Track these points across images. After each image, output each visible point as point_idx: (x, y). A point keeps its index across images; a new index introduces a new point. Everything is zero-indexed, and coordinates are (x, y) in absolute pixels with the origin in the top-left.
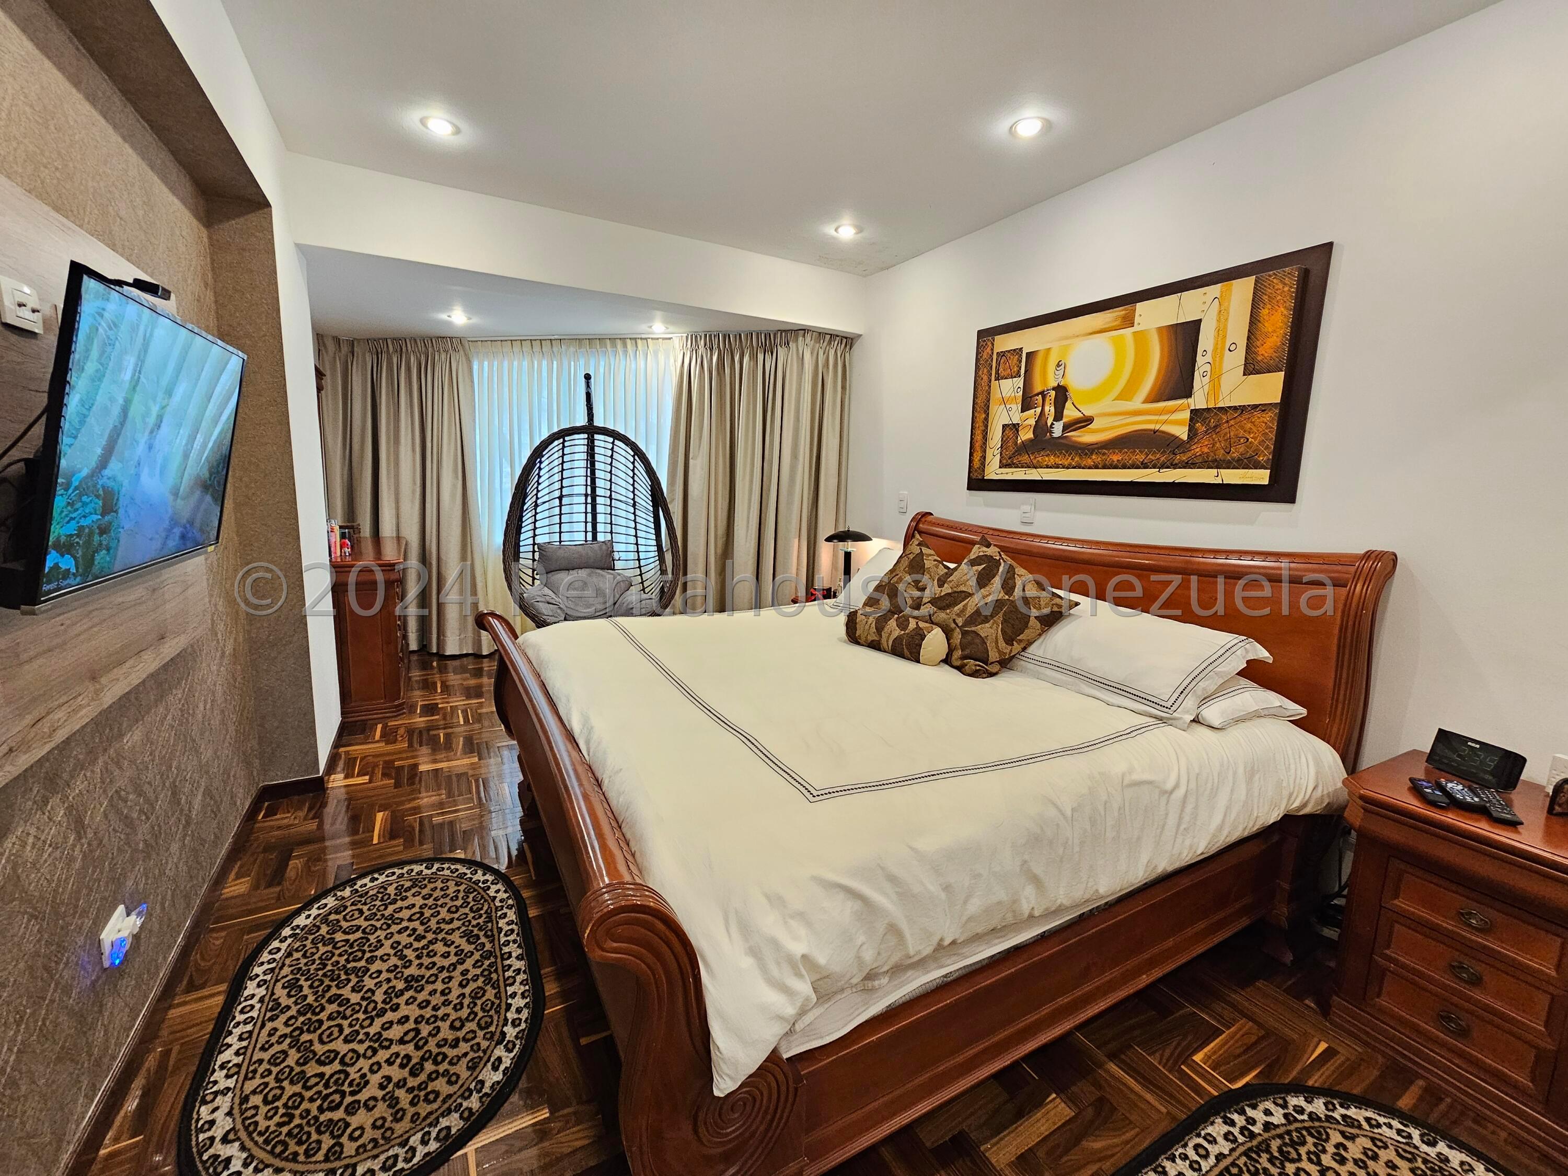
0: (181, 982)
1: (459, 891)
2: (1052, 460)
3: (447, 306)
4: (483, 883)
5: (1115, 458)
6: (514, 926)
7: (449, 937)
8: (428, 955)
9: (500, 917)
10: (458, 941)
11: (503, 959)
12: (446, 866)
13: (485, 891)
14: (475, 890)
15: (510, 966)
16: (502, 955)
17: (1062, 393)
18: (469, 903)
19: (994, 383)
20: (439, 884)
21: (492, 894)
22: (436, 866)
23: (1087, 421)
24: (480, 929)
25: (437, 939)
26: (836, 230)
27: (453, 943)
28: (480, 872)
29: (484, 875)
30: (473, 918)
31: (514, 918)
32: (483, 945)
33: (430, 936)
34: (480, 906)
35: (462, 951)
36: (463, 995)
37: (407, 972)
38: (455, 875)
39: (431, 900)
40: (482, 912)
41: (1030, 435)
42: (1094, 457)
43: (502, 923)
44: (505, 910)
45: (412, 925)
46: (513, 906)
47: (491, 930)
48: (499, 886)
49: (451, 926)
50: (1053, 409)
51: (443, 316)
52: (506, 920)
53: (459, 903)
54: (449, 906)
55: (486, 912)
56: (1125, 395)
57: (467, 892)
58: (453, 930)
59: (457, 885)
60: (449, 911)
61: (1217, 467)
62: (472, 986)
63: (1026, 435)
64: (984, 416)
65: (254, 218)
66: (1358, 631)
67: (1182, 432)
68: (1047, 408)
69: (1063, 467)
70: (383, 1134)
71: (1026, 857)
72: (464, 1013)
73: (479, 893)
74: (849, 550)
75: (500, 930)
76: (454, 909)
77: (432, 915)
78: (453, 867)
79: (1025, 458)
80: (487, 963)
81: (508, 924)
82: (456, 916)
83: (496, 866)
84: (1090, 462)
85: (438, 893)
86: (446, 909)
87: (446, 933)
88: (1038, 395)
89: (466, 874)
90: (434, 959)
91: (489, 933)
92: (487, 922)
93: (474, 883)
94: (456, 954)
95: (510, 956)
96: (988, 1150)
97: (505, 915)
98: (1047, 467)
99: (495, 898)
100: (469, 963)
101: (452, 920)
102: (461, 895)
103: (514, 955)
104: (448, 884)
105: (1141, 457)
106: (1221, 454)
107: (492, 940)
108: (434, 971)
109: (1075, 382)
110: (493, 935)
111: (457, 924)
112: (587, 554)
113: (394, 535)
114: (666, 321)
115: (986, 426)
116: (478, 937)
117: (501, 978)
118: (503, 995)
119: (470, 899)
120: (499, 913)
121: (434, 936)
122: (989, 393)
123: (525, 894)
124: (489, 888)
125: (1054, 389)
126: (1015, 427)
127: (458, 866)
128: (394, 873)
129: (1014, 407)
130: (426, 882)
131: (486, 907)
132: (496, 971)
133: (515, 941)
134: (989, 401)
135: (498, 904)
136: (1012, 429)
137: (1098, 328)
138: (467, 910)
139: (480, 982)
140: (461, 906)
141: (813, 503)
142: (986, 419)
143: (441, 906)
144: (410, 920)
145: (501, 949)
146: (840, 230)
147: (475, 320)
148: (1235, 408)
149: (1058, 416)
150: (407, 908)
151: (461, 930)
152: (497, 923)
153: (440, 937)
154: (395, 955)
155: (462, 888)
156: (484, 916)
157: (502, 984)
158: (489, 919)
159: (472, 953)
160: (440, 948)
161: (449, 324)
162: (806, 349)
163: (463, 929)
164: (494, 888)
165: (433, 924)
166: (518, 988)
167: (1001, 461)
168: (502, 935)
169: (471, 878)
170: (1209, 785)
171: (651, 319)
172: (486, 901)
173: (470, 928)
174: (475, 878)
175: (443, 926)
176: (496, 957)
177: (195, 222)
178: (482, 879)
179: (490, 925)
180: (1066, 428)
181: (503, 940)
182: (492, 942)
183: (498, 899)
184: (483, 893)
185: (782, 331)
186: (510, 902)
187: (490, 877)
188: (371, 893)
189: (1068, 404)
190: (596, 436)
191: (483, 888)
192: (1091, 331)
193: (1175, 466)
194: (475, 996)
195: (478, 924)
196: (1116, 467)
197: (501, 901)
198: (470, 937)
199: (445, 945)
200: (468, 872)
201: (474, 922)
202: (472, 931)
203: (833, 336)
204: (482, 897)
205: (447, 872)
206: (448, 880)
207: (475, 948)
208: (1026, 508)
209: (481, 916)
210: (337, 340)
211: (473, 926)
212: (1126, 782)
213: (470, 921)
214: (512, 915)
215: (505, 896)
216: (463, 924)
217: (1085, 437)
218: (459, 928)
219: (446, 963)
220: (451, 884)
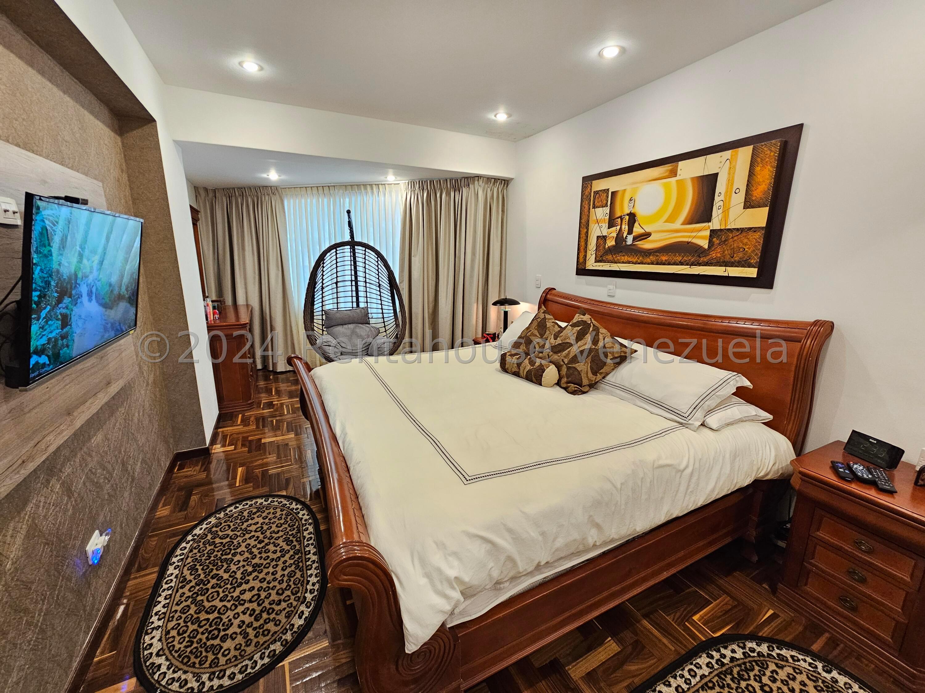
0: (134, 565)
1: (282, 514)
2: (626, 258)
3: (266, 170)
4: (296, 510)
5: (664, 258)
6: (312, 535)
7: (276, 541)
8: (265, 552)
9: (305, 530)
10: (282, 544)
11: (306, 555)
12: (275, 499)
13: (296, 514)
14: (291, 514)
15: (309, 559)
16: (305, 552)
17: (632, 217)
18: (288, 522)
19: (592, 210)
20: (272, 511)
21: (301, 516)
22: (270, 500)
23: (646, 235)
24: (293, 537)
25: (270, 543)
26: (495, 116)
27: (279, 545)
28: (294, 503)
29: (296, 505)
30: (290, 530)
31: (312, 530)
32: (295, 546)
33: (266, 541)
34: (294, 523)
35: (284, 549)
36: (284, 575)
37: (254, 562)
38: (280, 505)
39: (267, 519)
40: (295, 527)
41: (613, 243)
42: (651, 257)
43: (305, 533)
44: (307, 526)
45: (257, 534)
46: (311, 523)
47: (300, 538)
48: (304, 512)
49: (277, 535)
50: (627, 227)
51: (265, 176)
52: (308, 532)
53: (282, 521)
54: (277, 523)
55: (297, 527)
56: (671, 219)
57: (287, 515)
58: (279, 537)
59: (281, 511)
60: (277, 526)
61: (726, 266)
62: (289, 570)
63: (611, 243)
64: (586, 230)
65: (147, 129)
66: (806, 370)
67: (705, 244)
68: (623, 227)
69: (633, 263)
70: (240, 653)
71: (591, 513)
72: (284, 585)
73: (293, 516)
74: (507, 310)
75: (304, 537)
76: (279, 525)
77: (268, 529)
78: (279, 500)
79: (610, 257)
80: (297, 557)
81: (309, 534)
82: (281, 529)
83: (303, 500)
84: (648, 260)
85: (271, 516)
86: (275, 525)
87: (275, 539)
88: (618, 218)
89: (286, 504)
90: (268, 554)
91: (298, 539)
92: (298, 533)
93: (291, 510)
94: (280, 552)
95: (310, 553)
96: (569, 669)
97: (307, 529)
98: (623, 263)
99: (302, 518)
100: (287, 556)
101: (278, 531)
102: (283, 517)
103: (312, 552)
104: (277, 510)
105: (679, 259)
106: (728, 258)
107: (299, 542)
108: (268, 561)
109: (640, 211)
110: (300, 541)
111: (281, 534)
112: (353, 315)
113: (245, 304)
114: (395, 174)
115: (587, 237)
116: (292, 541)
117: (304, 565)
118: (305, 575)
119: (288, 520)
120: (304, 528)
121: (268, 541)
122: (589, 216)
123: (319, 516)
124: (299, 513)
125: (628, 215)
126: (604, 238)
127: (282, 500)
128: (247, 504)
129: (604, 225)
130: (264, 509)
131: (297, 524)
132: (302, 561)
133: (312, 544)
134: (588, 221)
135: (304, 522)
136: (602, 239)
137: (655, 177)
138: (286, 526)
139: (293, 568)
140: (283, 523)
141: (485, 282)
142: (587, 232)
143: (273, 523)
144: (256, 531)
145: (305, 549)
146: (498, 116)
147: (283, 177)
148: (738, 230)
149: (630, 232)
150: (254, 524)
151: (284, 537)
152: (303, 533)
153: (272, 541)
154: (247, 551)
155: (284, 512)
156: (296, 529)
157: (305, 570)
158: (299, 531)
159: (289, 551)
160: (271, 547)
161: (267, 179)
162: (479, 188)
163: (284, 536)
164: (302, 513)
165: (268, 534)
166: (313, 571)
167: (595, 258)
168: (305, 540)
169: (289, 507)
170: (707, 465)
171: (386, 174)
172: (297, 520)
173: (288, 536)
174: (291, 507)
175: (273, 535)
176: (302, 553)
177: (112, 134)
178: (295, 507)
179: (299, 534)
180: (635, 239)
181: (306, 543)
182: (300, 544)
183: (303, 520)
184: (295, 516)
185: (465, 178)
186: (310, 521)
187: (299, 506)
188: (235, 515)
189: (636, 225)
190: (356, 247)
191: (295, 513)
192: (650, 179)
193: (699, 264)
194: (290, 576)
195: (293, 534)
196: (664, 264)
197: (305, 520)
198: (288, 541)
199: (275, 546)
200: (288, 503)
201: (290, 533)
202: (289, 538)
203: (496, 180)
204: (295, 518)
205: (276, 503)
206: (277, 508)
207: (291, 548)
208: (611, 287)
209: (294, 529)
210: (206, 190)
211: (290, 535)
212: (655, 466)
213: (288, 532)
214: (311, 529)
215: (308, 517)
216: (284, 534)
217: (646, 245)
218: (282, 536)
219: (275, 556)
220: (278, 510)
